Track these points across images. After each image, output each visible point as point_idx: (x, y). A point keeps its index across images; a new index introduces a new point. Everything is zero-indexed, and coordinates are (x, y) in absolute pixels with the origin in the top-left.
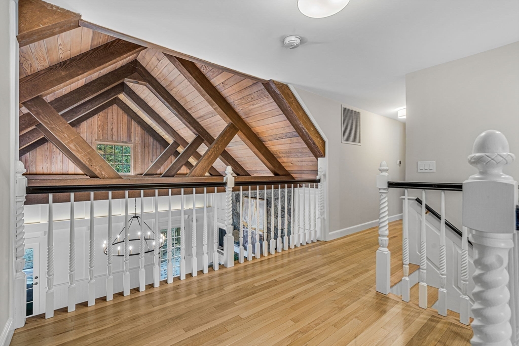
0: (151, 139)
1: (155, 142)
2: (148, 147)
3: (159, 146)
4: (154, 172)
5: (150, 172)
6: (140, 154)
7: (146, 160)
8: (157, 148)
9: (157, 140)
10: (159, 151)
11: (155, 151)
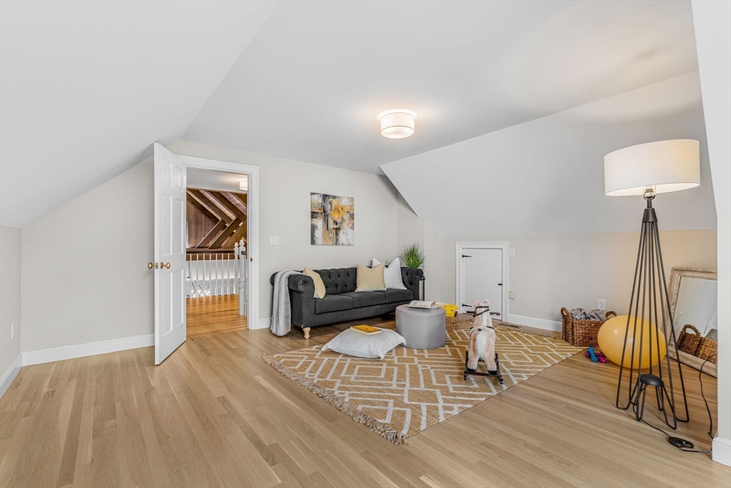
0: (203, 217)
1: (207, 219)
2: (201, 224)
3: (210, 222)
4: (204, 246)
5: (202, 246)
6: (193, 230)
7: (199, 235)
8: (209, 225)
9: (209, 217)
10: (210, 226)
11: (207, 227)
